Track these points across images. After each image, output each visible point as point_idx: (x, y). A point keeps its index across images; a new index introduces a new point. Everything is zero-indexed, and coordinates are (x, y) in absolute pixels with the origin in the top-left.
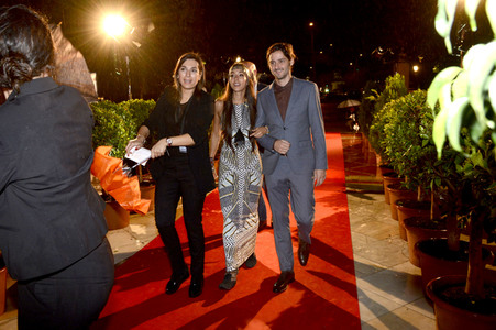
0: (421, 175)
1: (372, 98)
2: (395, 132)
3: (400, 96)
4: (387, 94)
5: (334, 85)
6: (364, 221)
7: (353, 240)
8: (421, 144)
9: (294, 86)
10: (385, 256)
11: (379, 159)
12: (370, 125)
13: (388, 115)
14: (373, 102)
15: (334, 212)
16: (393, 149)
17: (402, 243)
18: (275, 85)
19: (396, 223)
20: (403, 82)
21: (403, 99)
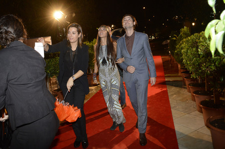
0: (200, 71)
1: (174, 38)
2: (187, 52)
3: (187, 37)
4: (181, 36)
5: (156, 34)
6: (175, 94)
7: (170, 102)
8: (199, 57)
9: (136, 36)
10: (186, 109)
11: (179, 66)
12: (174, 51)
13: (183, 45)
14: (175, 40)
15: (160, 91)
16: (186, 60)
17: (193, 103)
18: (126, 36)
19: (190, 94)
20: (188, 30)
21: (189, 38)
